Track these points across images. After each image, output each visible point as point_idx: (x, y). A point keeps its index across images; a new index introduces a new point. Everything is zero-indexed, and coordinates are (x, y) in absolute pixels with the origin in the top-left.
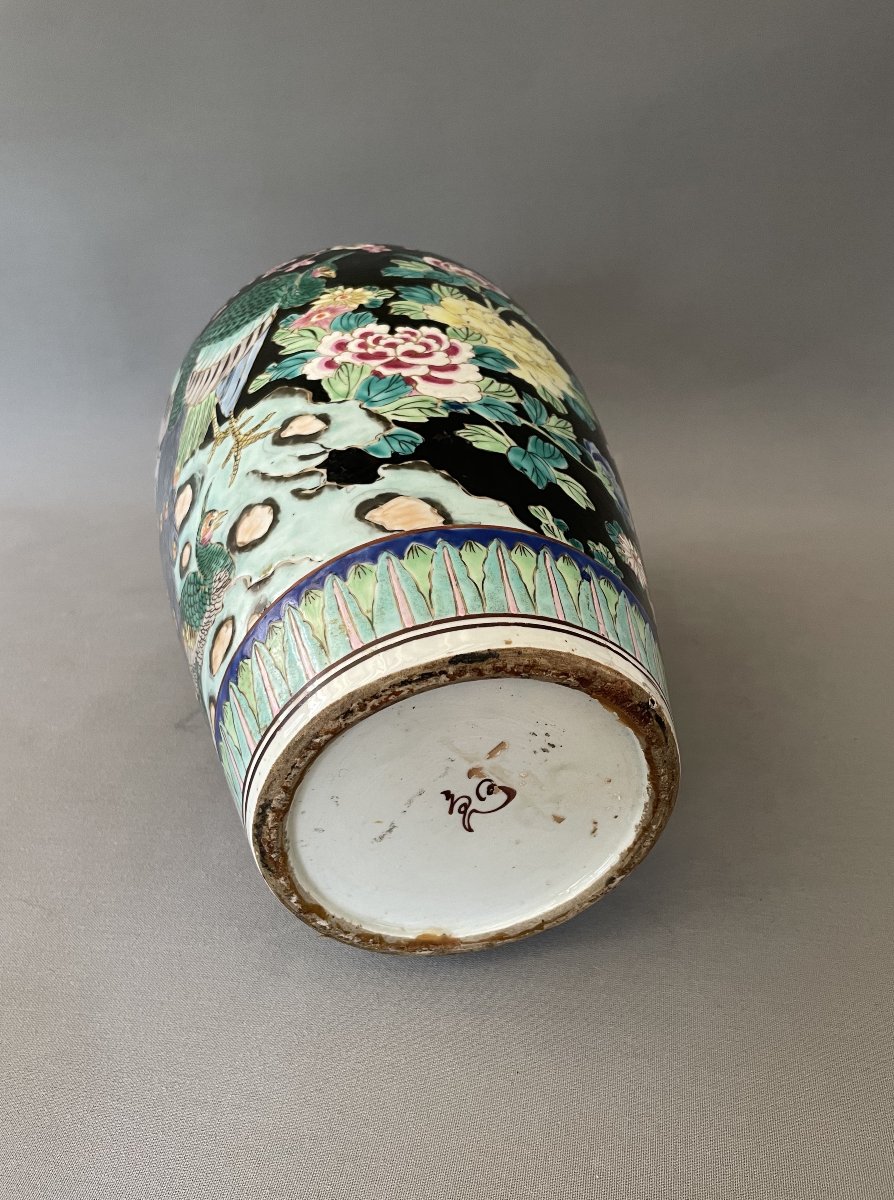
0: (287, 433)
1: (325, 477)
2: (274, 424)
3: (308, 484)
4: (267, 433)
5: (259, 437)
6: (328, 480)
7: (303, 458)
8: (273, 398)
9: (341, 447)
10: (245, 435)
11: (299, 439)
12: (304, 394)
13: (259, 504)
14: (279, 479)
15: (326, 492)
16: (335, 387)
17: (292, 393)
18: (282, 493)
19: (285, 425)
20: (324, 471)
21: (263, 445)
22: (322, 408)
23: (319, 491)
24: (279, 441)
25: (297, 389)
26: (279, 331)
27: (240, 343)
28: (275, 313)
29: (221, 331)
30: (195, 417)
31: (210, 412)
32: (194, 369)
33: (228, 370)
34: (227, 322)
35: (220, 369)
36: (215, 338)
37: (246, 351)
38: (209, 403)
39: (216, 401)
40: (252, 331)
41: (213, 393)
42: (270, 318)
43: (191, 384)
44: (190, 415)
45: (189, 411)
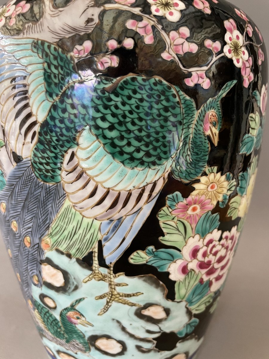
0: (146, 312)
1: (155, 345)
2: (140, 301)
3: (146, 346)
4: (133, 305)
5: (125, 303)
6: (156, 347)
7: (149, 332)
8: (145, 281)
9: (168, 331)
10: (119, 294)
11: (150, 320)
12: (163, 290)
13: (116, 340)
14: (132, 336)
15: (152, 353)
16: (181, 291)
17: (157, 286)
18: (131, 344)
19: (148, 306)
20: (155, 342)
21: (129, 309)
22: (169, 304)
23: (149, 351)
24: (139, 314)
25: (161, 283)
26: (165, 208)
27: (131, 187)
28: (166, 175)
29: (114, 134)
30: (75, 224)
31: (91, 242)
32: (75, 149)
33: (116, 214)
34: (120, 123)
35: (108, 202)
36: (105, 137)
37: (136, 209)
38: (92, 231)
39: (100, 237)
40: (145, 184)
41: (97, 223)
42: (162, 178)
43: (70, 168)
44: (67, 209)
45: (67, 203)
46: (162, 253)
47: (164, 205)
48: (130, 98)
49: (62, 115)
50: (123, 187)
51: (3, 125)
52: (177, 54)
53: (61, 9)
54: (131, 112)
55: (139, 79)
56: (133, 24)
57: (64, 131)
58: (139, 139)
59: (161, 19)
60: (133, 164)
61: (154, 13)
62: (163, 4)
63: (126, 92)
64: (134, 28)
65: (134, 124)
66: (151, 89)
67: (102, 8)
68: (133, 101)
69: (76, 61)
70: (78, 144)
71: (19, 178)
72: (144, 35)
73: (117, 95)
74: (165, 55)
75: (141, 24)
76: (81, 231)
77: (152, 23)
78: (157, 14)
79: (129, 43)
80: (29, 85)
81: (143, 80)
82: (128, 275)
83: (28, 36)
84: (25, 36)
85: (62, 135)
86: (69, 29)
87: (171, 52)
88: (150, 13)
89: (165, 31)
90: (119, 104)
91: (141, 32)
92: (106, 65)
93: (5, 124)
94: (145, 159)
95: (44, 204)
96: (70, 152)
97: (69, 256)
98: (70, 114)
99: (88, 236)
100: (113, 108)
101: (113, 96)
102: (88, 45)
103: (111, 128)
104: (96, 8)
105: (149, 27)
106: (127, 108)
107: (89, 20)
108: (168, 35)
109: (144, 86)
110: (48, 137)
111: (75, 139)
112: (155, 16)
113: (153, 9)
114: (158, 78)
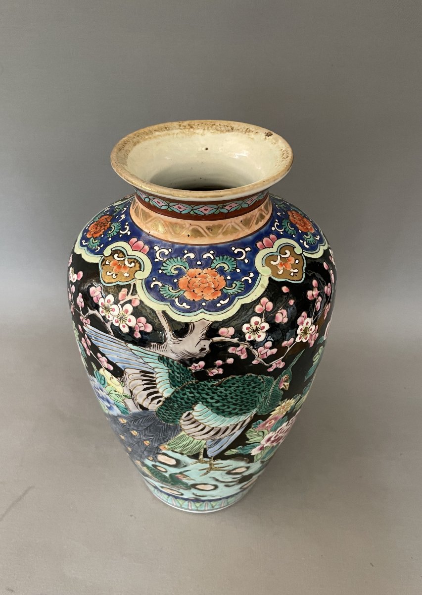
0: (234, 471)
2: (230, 468)
3: (231, 484)
4: (225, 470)
6: (238, 483)
8: (234, 460)
9: (246, 475)
11: (236, 474)
12: (246, 461)
13: (211, 485)
14: (222, 482)
17: (243, 460)
18: (221, 485)
19: (236, 468)
21: (223, 472)
24: (229, 473)
26: (251, 429)
27: (229, 425)
28: (253, 416)
29: (218, 404)
30: (188, 442)
31: (199, 448)
32: (191, 412)
33: (218, 437)
34: (223, 399)
35: (212, 433)
36: (212, 406)
37: (231, 433)
38: (200, 444)
39: (205, 447)
40: (238, 422)
41: (204, 442)
42: (249, 418)
43: (186, 419)
44: (183, 436)
45: (183, 433)
46: (247, 447)
48: (230, 387)
49: (182, 396)
50: (224, 426)
51: (132, 390)
52: (263, 359)
53: (180, 339)
54: (230, 394)
55: (237, 377)
56: (233, 350)
57: (184, 403)
58: (235, 404)
59: (253, 343)
60: (231, 416)
61: (247, 339)
62: (253, 331)
63: (228, 385)
64: (234, 352)
65: (232, 398)
66: (245, 381)
67: (211, 341)
68: (232, 388)
69: (193, 371)
70: (193, 410)
72: (241, 354)
73: (222, 387)
74: (254, 362)
75: (238, 349)
76: (192, 445)
77: (246, 346)
78: (249, 340)
79: (230, 361)
80: (156, 378)
81: (240, 377)
82: (223, 460)
83: (154, 351)
84: (152, 350)
85: (182, 405)
86: (187, 354)
87: (259, 359)
88: (244, 340)
89: (255, 349)
90: (223, 391)
91: (238, 353)
92: (215, 374)
93: (133, 389)
94: (239, 412)
95: (165, 431)
96: (187, 413)
97: (182, 454)
98: (188, 396)
99: (197, 447)
100: (219, 393)
101: (218, 388)
102: (202, 363)
103: (217, 402)
104: (206, 341)
105: (244, 349)
106: (229, 392)
107: (203, 349)
108: (257, 351)
109: (240, 380)
110: (171, 404)
111: (191, 407)
112: (248, 341)
113: (247, 336)
114: (249, 375)
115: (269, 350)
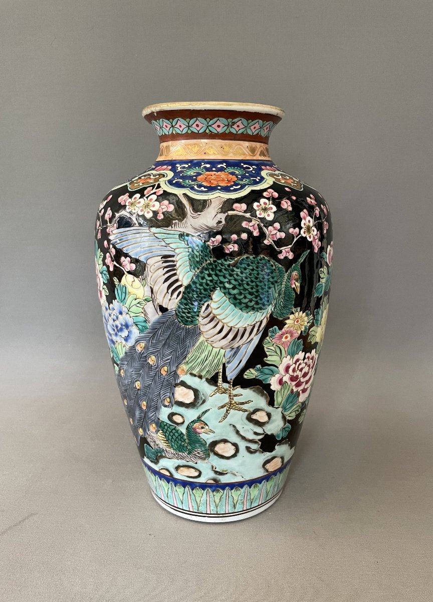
0: (254, 417)
1: (260, 446)
2: (249, 407)
3: (254, 447)
4: (246, 411)
5: (240, 410)
6: (261, 448)
7: (256, 433)
8: (254, 391)
9: (269, 433)
10: (235, 403)
11: (257, 423)
12: (266, 398)
13: (231, 443)
14: (243, 438)
15: (257, 454)
16: (279, 399)
17: (263, 395)
18: (242, 445)
19: (256, 411)
20: (260, 443)
21: (243, 415)
22: (270, 409)
23: (255, 452)
24: (249, 419)
25: (265, 392)
26: (268, 338)
27: (246, 325)
28: (268, 316)
29: (235, 292)
30: (206, 353)
31: (218, 365)
32: (209, 303)
33: (236, 344)
34: (240, 285)
35: (231, 336)
36: (230, 294)
37: (249, 340)
38: (219, 357)
39: (224, 361)
40: (255, 322)
41: (222, 351)
42: (266, 318)
43: (205, 315)
44: (202, 343)
45: (201, 339)
46: (266, 370)
47: (267, 335)
48: (245, 269)
49: (201, 281)
50: (241, 325)
51: (152, 286)
52: (273, 241)
53: (199, 213)
54: (246, 278)
55: (251, 257)
56: (246, 224)
57: (202, 291)
58: (251, 294)
59: (262, 220)
60: (248, 310)
61: (258, 216)
62: (263, 209)
63: (243, 266)
64: (247, 227)
65: (248, 284)
66: (258, 263)
67: (226, 214)
68: (247, 271)
69: (211, 248)
70: (212, 299)
71: (164, 323)
72: (254, 230)
74: (266, 242)
75: (251, 224)
76: (211, 358)
77: (258, 223)
78: (260, 216)
79: (244, 236)
80: (177, 261)
81: (253, 257)
82: (242, 387)
83: (176, 229)
84: (173, 229)
85: (201, 293)
86: (206, 228)
87: (269, 239)
88: (256, 216)
89: (266, 227)
90: (239, 273)
91: (251, 229)
92: (231, 250)
93: (154, 285)
94: (255, 306)
95: (184, 340)
96: (206, 304)
97: (200, 377)
98: (207, 280)
99: (216, 361)
100: (235, 276)
101: (235, 269)
102: (219, 238)
103: (234, 288)
104: (222, 214)
105: (256, 225)
106: (244, 275)
107: (220, 222)
108: (267, 229)
109: (254, 261)
110: (191, 295)
111: (210, 296)
112: (259, 218)
113: (258, 213)
114: (262, 256)
115: (278, 233)
